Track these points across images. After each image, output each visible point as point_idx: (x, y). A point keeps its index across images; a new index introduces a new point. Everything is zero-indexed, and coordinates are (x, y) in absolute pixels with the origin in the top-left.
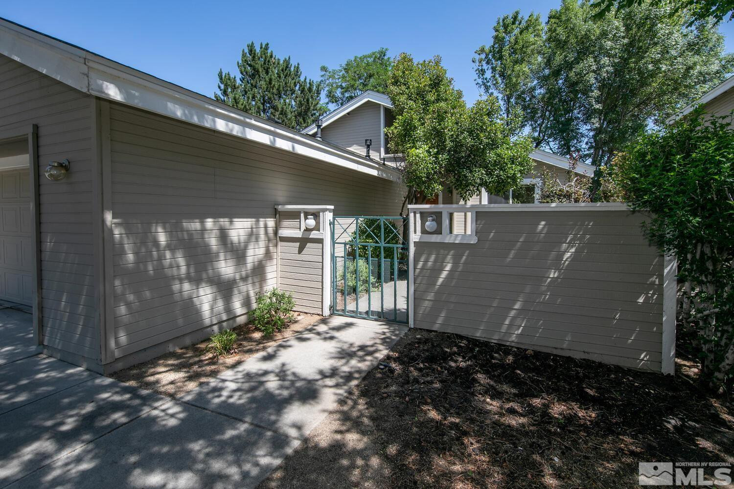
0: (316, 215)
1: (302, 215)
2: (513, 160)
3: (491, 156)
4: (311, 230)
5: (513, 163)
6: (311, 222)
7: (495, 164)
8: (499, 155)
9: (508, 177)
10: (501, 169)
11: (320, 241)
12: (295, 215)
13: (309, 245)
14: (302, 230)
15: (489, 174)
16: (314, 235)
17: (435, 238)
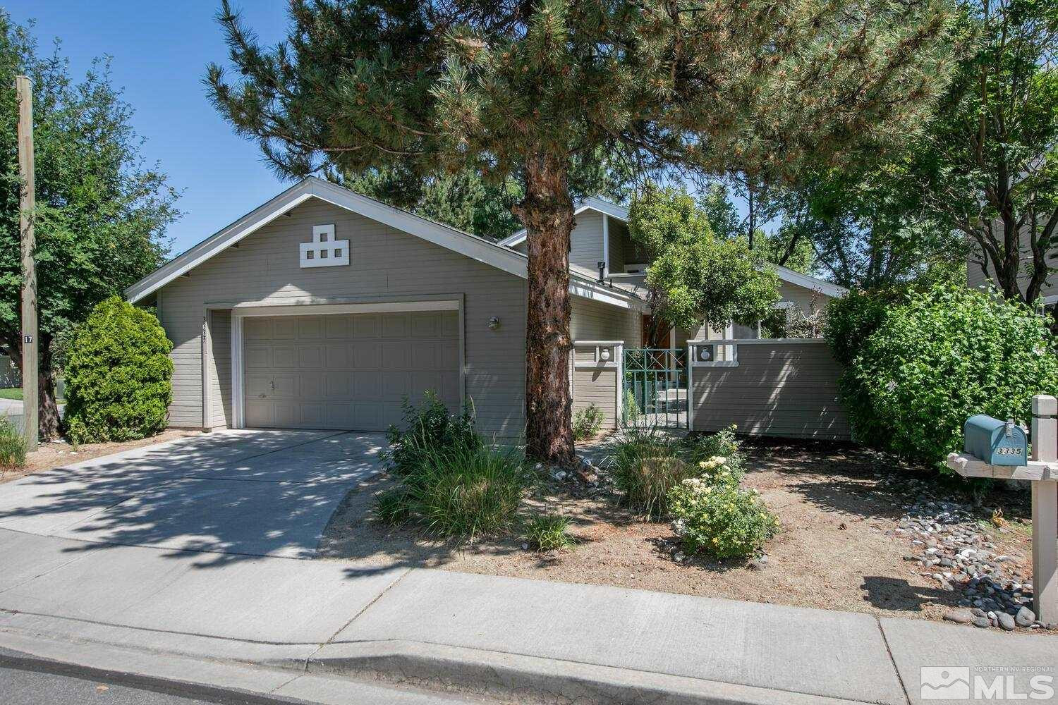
0: (610, 349)
1: (597, 349)
2: (761, 295)
3: (741, 291)
4: (605, 361)
5: (761, 297)
6: (606, 354)
7: (744, 298)
8: (748, 290)
9: (758, 311)
10: (750, 303)
11: (615, 370)
12: (591, 349)
13: (603, 373)
14: (598, 360)
15: (740, 307)
16: (608, 364)
17: (707, 364)
